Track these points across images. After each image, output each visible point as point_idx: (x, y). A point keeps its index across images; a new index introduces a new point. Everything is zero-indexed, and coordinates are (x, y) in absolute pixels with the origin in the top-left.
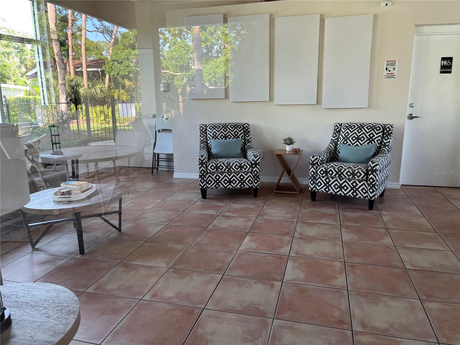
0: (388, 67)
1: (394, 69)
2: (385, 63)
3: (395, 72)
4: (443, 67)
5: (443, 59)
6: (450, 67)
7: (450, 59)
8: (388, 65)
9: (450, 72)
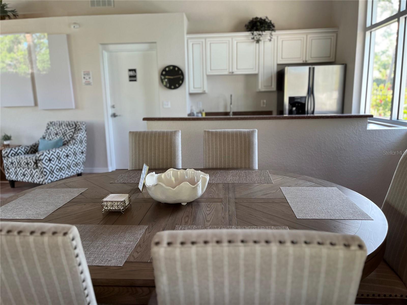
0: (85, 76)
1: (90, 78)
2: (82, 73)
3: (91, 80)
4: (130, 77)
5: (130, 70)
6: (135, 76)
7: (134, 70)
8: (84, 75)
9: (135, 80)
